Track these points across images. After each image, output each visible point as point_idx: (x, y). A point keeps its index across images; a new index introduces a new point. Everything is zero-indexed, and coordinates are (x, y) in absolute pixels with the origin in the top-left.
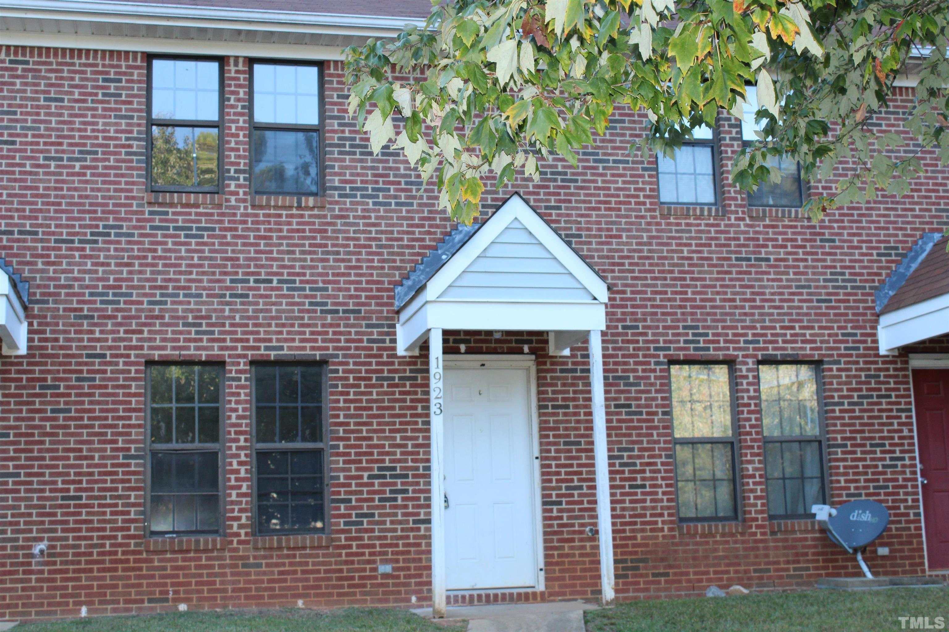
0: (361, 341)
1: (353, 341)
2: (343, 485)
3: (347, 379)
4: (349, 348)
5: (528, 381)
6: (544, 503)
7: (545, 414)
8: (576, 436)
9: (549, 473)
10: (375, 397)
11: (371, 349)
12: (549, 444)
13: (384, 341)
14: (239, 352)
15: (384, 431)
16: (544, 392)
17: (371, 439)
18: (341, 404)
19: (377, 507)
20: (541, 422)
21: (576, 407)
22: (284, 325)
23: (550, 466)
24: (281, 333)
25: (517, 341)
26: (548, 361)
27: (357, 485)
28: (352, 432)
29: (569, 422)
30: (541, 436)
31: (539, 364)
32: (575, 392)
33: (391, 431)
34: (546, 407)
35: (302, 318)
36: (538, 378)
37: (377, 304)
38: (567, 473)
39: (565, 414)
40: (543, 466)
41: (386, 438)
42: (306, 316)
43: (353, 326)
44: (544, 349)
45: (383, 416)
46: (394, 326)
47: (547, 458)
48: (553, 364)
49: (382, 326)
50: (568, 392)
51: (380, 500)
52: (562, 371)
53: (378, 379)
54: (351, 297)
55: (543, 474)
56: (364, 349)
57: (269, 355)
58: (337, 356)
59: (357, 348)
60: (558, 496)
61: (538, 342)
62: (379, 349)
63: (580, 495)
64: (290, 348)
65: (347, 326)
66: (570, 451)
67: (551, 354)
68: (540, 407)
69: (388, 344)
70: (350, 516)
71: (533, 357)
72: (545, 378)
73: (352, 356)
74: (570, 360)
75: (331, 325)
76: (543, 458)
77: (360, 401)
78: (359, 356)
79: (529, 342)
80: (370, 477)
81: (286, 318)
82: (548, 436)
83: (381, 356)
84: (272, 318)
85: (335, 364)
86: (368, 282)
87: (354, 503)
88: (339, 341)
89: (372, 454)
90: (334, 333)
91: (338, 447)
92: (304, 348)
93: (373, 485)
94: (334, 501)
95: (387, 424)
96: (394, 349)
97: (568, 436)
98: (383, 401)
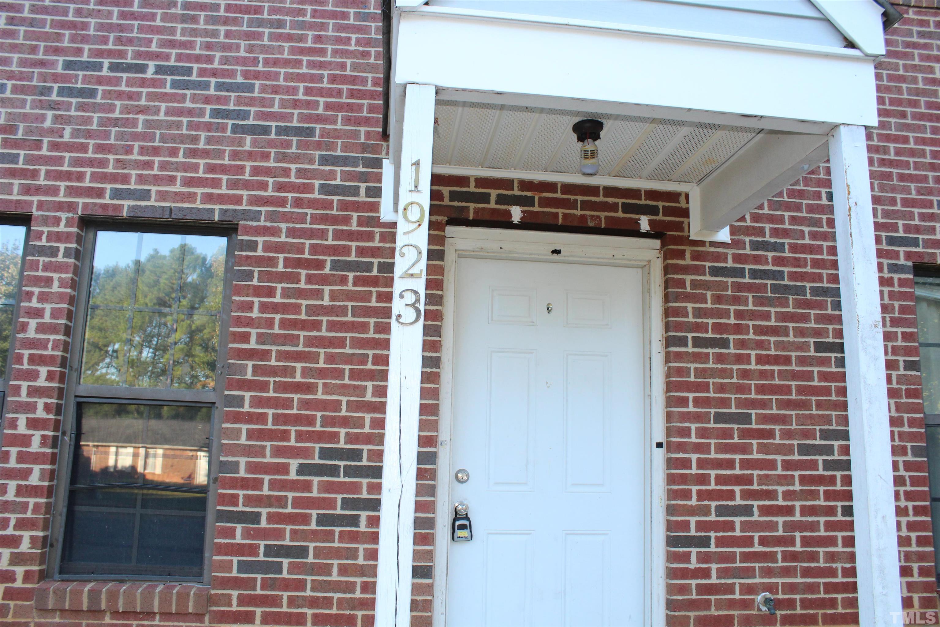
0: (308, 188)
1: (293, 188)
2: (244, 484)
3: (272, 262)
4: (282, 202)
5: (646, 291)
6: (671, 541)
7: (679, 356)
8: (741, 403)
9: (684, 479)
10: (326, 301)
11: (328, 205)
12: (686, 417)
13: (355, 191)
14: (61, 198)
15: (339, 374)
16: (677, 312)
17: (310, 388)
18: (255, 314)
19: (314, 535)
20: (669, 373)
21: (742, 344)
22: (156, 151)
23: (687, 464)
24: (148, 165)
25: (627, 208)
26: (688, 250)
27: (273, 485)
28: (273, 371)
29: (728, 373)
30: (670, 402)
31: (667, 255)
32: (739, 315)
33: (354, 375)
34: (683, 342)
35: (195, 139)
36: (667, 284)
37: (347, 121)
38: (720, 480)
39: (720, 359)
40: (671, 463)
41: (343, 389)
42: (203, 135)
43: (295, 159)
44: (679, 227)
45: (341, 343)
46: (378, 164)
47: (681, 447)
48: (696, 256)
49: (354, 162)
50: (726, 314)
51: (322, 519)
52: (715, 271)
53: (335, 265)
54: (296, 104)
55: (671, 479)
56: (313, 204)
57: (120, 207)
58: (256, 216)
59: (298, 203)
60: (700, 526)
61: (668, 211)
62: (344, 206)
63: (745, 526)
64: (162, 196)
65: (283, 158)
66: (728, 434)
67: (693, 237)
68: (669, 342)
69: (362, 198)
70: (253, 550)
71: (657, 243)
72: (681, 283)
73: (286, 218)
74: (730, 252)
75: (250, 156)
76: (671, 447)
77: (296, 308)
78: (302, 218)
79: (651, 211)
80: (302, 470)
81: (163, 138)
82: (684, 401)
83: (347, 220)
84: (136, 137)
85: (249, 231)
86: (333, 79)
87: (264, 524)
88: (263, 186)
89: (311, 421)
90: (256, 171)
91: (240, 401)
92: (191, 197)
93: (307, 486)
94: (222, 516)
95: (349, 359)
96: (375, 207)
97: (725, 402)
98: (343, 311)
